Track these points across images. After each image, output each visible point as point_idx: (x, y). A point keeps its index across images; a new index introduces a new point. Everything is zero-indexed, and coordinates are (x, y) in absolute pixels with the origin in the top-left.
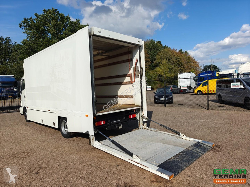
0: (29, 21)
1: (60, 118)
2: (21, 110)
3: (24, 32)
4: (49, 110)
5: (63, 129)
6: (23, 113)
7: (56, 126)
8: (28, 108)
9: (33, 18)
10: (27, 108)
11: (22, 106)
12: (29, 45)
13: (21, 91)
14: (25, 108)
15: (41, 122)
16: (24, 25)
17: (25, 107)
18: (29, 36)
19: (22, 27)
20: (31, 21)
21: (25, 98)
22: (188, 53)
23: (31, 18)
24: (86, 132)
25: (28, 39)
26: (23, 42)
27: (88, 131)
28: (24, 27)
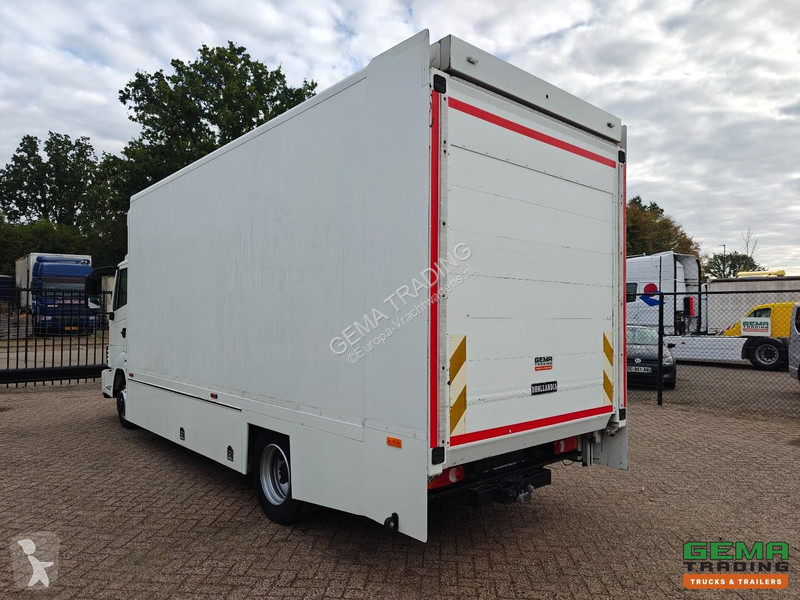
0: (154, 81)
1: (255, 432)
2: (108, 379)
3: (135, 116)
4: (212, 396)
5: (268, 486)
6: (110, 393)
7: (240, 465)
8: (132, 375)
9: (164, 74)
10: (127, 376)
11: (109, 365)
12: (148, 160)
13: (110, 309)
14: (120, 374)
15: (175, 438)
16: (135, 96)
17: (122, 371)
18: (149, 131)
19: (128, 101)
20: (158, 82)
21: (124, 336)
22: (662, 211)
23: (158, 75)
24: (388, 521)
25: (146, 142)
26: (127, 152)
27: (395, 517)
28: (137, 100)
